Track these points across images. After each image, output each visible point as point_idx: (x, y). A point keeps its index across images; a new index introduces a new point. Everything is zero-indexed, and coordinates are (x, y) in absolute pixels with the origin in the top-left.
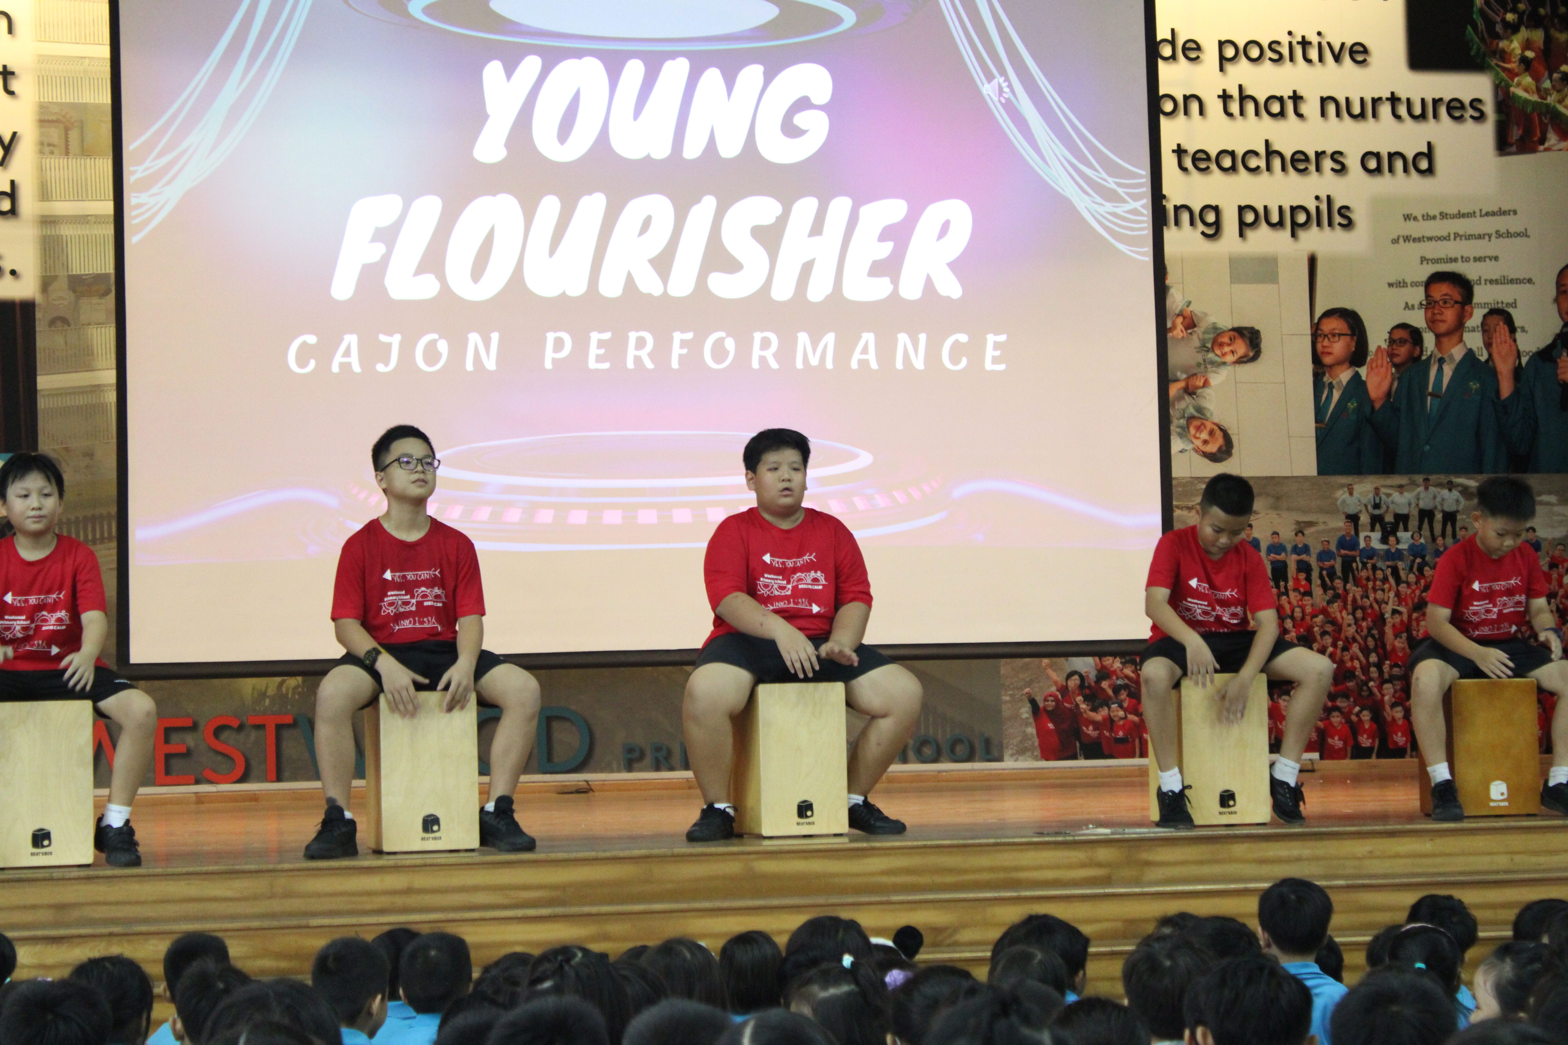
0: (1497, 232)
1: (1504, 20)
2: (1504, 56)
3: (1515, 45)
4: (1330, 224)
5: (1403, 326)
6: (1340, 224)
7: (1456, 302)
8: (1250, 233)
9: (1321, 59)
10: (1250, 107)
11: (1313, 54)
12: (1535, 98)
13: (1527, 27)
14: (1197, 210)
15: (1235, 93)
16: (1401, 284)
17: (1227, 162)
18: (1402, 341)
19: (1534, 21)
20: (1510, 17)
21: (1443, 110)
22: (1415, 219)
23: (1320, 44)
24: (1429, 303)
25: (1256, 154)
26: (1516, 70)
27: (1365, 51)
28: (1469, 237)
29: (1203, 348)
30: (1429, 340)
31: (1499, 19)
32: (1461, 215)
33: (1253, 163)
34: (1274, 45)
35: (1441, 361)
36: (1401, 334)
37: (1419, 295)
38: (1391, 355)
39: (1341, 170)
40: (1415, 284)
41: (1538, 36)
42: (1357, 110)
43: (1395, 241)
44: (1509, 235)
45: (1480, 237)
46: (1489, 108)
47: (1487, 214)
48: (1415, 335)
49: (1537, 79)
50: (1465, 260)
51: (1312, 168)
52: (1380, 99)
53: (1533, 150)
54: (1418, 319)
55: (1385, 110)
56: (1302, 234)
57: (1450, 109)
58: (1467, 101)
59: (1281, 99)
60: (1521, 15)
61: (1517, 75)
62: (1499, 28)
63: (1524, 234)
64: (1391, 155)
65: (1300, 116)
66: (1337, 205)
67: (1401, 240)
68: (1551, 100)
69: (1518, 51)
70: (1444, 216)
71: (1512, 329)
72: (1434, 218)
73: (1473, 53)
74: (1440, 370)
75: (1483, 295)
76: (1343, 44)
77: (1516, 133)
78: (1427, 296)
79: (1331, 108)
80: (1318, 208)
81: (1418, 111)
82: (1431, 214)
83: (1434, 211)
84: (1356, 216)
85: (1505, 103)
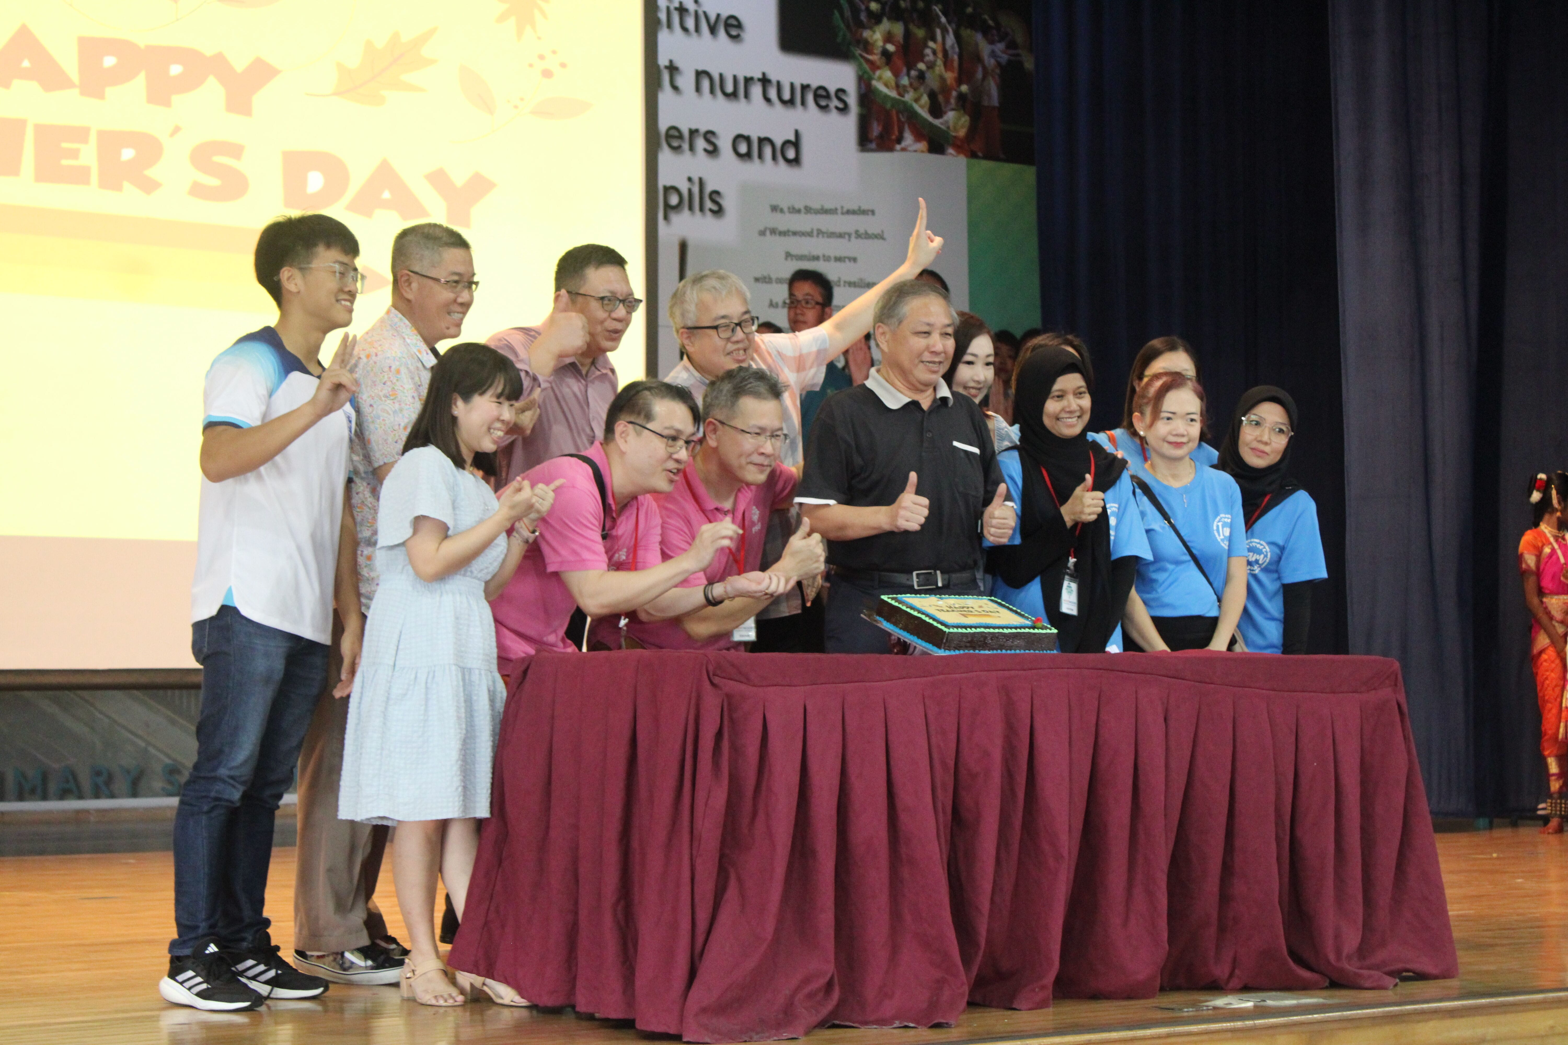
0: (857, 232)
1: (868, 9)
2: (867, 46)
3: (876, 36)
4: (702, 209)
5: (767, 325)
6: (711, 210)
7: (817, 303)
9: (697, 29)
11: (690, 23)
12: (893, 94)
13: (889, 19)
16: (767, 280)
19: (896, 14)
20: (873, 6)
21: (810, 98)
22: (782, 211)
23: (696, 13)
24: (792, 302)
26: (878, 63)
27: (739, 26)
28: (832, 235)
31: (863, 7)
32: (824, 211)
37: (781, 293)
39: (713, 151)
40: (779, 281)
41: (898, 29)
42: (730, 88)
43: (762, 233)
44: (867, 236)
45: (841, 236)
46: (852, 100)
47: (848, 212)
49: (896, 74)
50: (827, 259)
51: (686, 146)
52: (752, 79)
53: (891, 149)
55: (756, 90)
56: (674, 217)
57: (817, 97)
58: (832, 90)
61: (878, 68)
62: (863, 17)
63: (880, 237)
64: (761, 141)
65: (675, 88)
66: (709, 188)
67: (768, 233)
68: (909, 97)
69: (880, 43)
70: (808, 210)
72: (799, 211)
73: (839, 40)
76: (718, 16)
77: (876, 129)
78: (791, 294)
79: (706, 84)
80: (690, 191)
81: (787, 96)
82: (797, 207)
83: (799, 205)
84: (726, 203)
85: (867, 96)
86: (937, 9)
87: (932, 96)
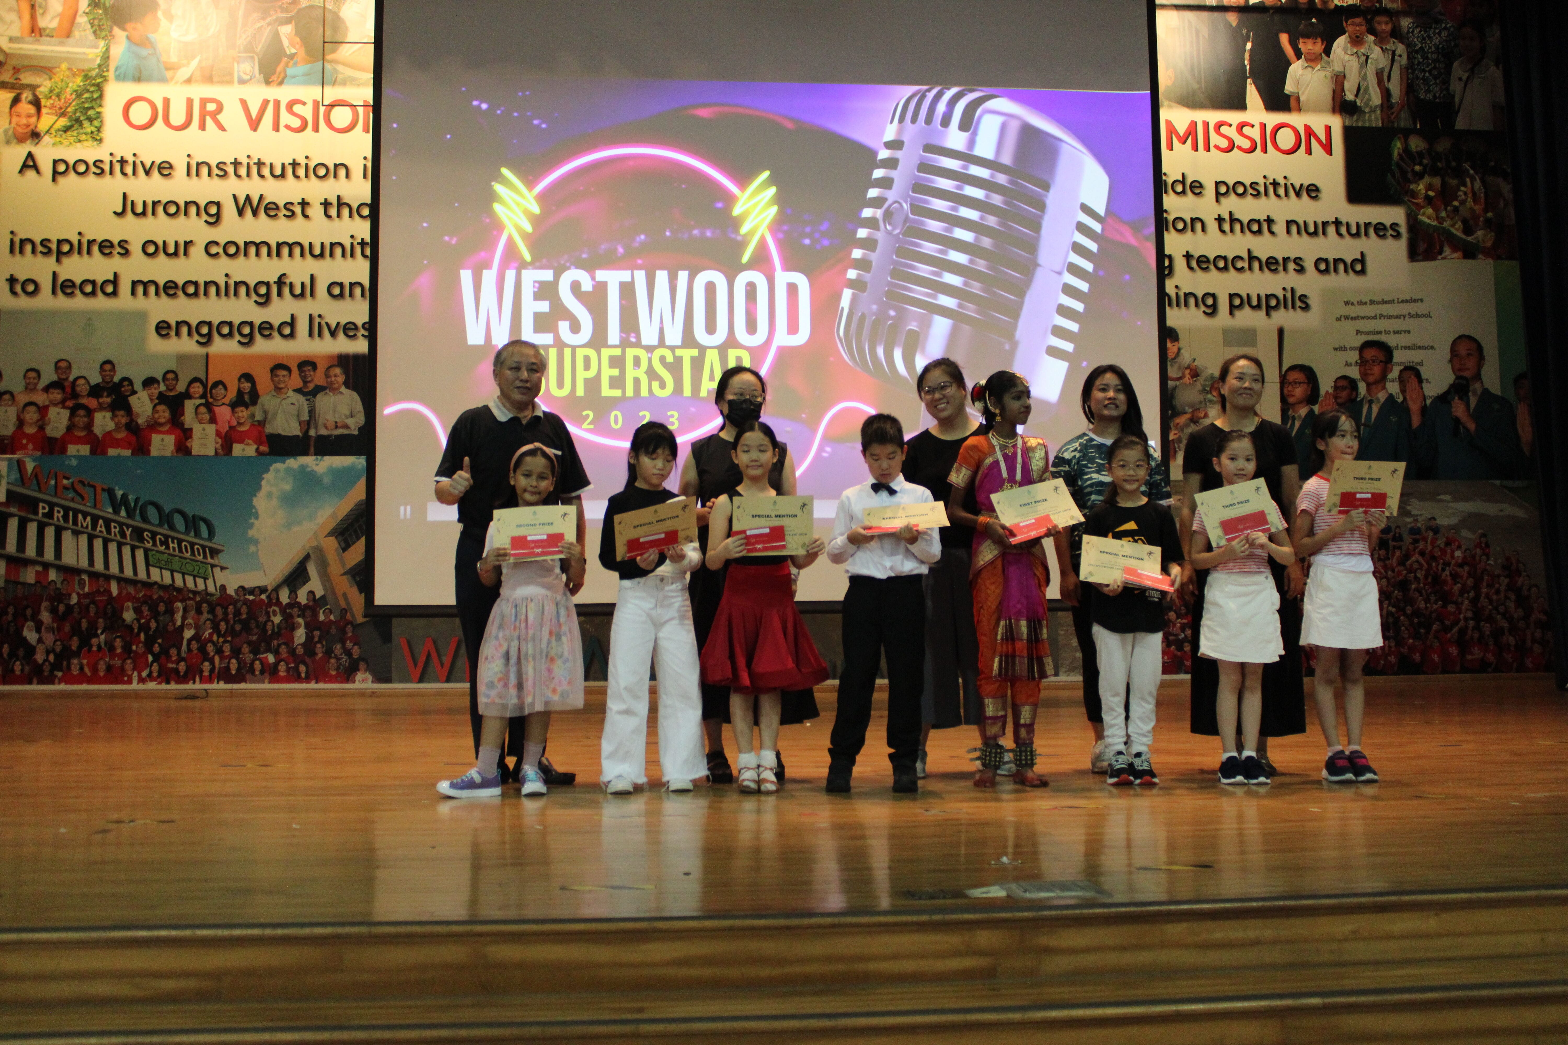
0: (1409, 314)
1: (1413, 170)
2: (1414, 194)
3: (1421, 187)
4: (1293, 307)
5: (1344, 377)
6: (1300, 307)
7: (1381, 361)
8: (1237, 313)
9: (1287, 194)
10: (1237, 227)
11: (1281, 191)
12: (1435, 223)
13: (1429, 175)
14: (1200, 296)
15: (1227, 217)
16: (1343, 349)
17: (1221, 264)
18: (1344, 388)
19: (1434, 171)
20: (1417, 168)
21: (1371, 231)
22: (1353, 304)
23: (1285, 184)
24: (1362, 362)
25: (1241, 258)
26: (1422, 204)
27: (1317, 189)
28: (1390, 317)
29: (1204, 391)
30: (1362, 387)
31: (1409, 170)
32: (1384, 302)
33: (1239, 264)
34: (1253, 185)
35: (1371, 402)
36: (1341, 383)
37: (1354, 356)
38: (1336, 398)
39: (1301, 270)
40: (1352, 349)
41: (1437, 181)
42: (1312, 229)
43: (1338, 319)
44: (1418, 316)
45: (1397, 317)
46: (1403, 230)
47: (1403, 301)
48: (1352, 384)
49: (1437, 210)
50: (1387, 332)
51: (1281, 268)
52: (1328, 222)
53: (1434, 259)
54: (1354, 373)
55: (1331, 230)
56: (1274, 314)
57: (1376, 230)
58: (1388, 225)
59: (1258, 221)
60: (1425, 167)
61: (1423, 207)
62: (1410, 175)
63: (1428, 316)
64: (1336, 261)
65: (1272, 233)
66: (1298, 294)
67: (1343, 319)
68: (1446, 224)
69: (1423, 192)
70: (1372, 302)
71: (1420, 381)
72: (1366, 303)
73: (1392, 192)
74: (1370, 408)
75: (1399, 357)
76: (1302, 185)
77: (1422, 247)
78: (1361, 357)
79: (1294, 228)
80: (1284, 296)
81: (1354, 231)
82: (1363, 300)
83: (1366, 299)
84: (1309, 302)
85: (1414, 226)
86: (1466, 165)
87: (1465, 222)
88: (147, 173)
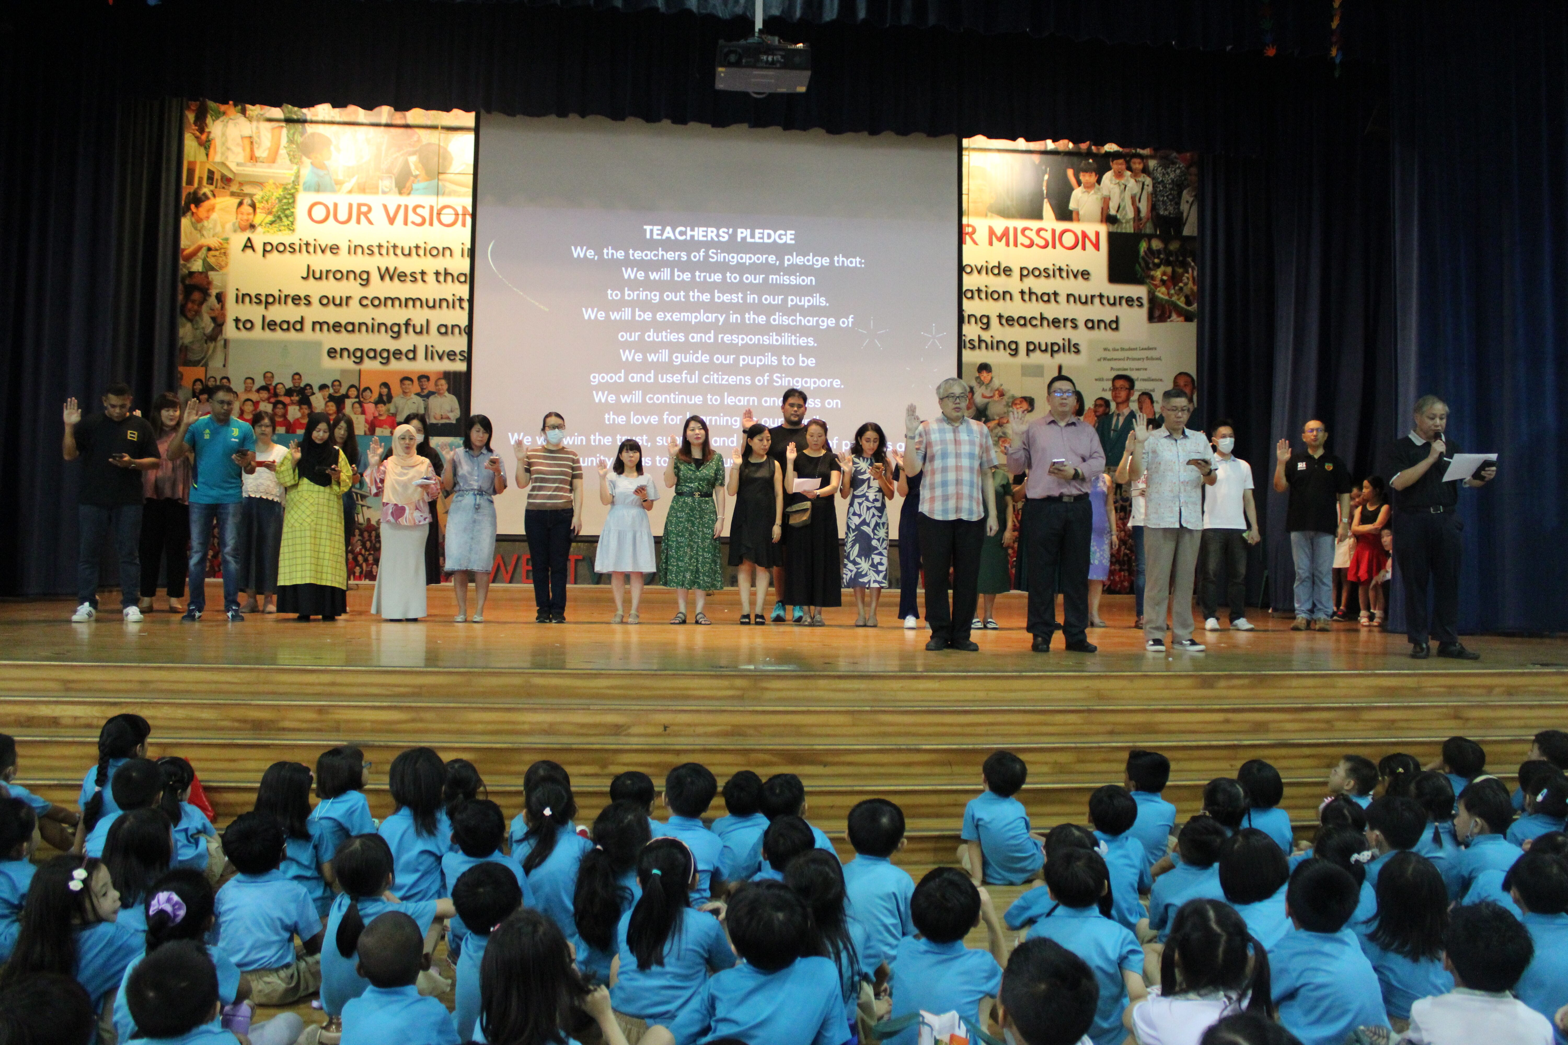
0: (1147, 357)
1: (1153, 262)
2: (1153, 278)
3: (1158, 273)
4: (1069, 351)
5: (1101, 399)
6: (1074, 352)
7: (1126, 389)
8: (1031, 354)
9: (1068, 277)
10: (1034, 298)
11: (1064, 274)
12: (1167, 298)
13: (1164, 266)
14: (1007, 343)
15: (1027, 291)
16: (1101, 380)
17: (1022, 322)
18: (1101, 406)
19: (1168, 263)
20: (1156, 261)
21: (1124, 302)
22: (1109, 350)
23: (1067, 270)
24: (1113, 389)
25: (1035, 318)
26: (1158, 285)
27: (1088, 274)
28: (1134, 359)
29: (1007, 405)
30: (1113, 406)
31: (1151, 262)
32: (1130, 349)
33: (1034, 322)
34: (1045, 270)
35: (1118, 415)
36: (1100, 402)
37: (1109, 384)
38: (1095, 412)
39: (1075, 327)
41: (1169, 270)
42: (1083, 300)
43: (1099, 360)
44: (1152, 359)
45: (1139, 360)
46: (1145, 301)
47: (1143, 349)
48: (1107, 403)
49: (1168, 289)
50: (1132, 370)
51: (1062, 326)
52: (1095, 296)
53: (1165, 321)
54: (1108, 396)
55: (1097, 300)
56: (1056, 355)
57: (1127, 301)
58: (1135, 298)
59: (1048, 294)
60: (1161, 260)
61: (1159, 287)
62: (1151, 265)
63: (1159, 359)
64: (1099, 321)
65: (1056, 301)
66: (1073, 342)
67: (1102, 360)
68: (1174, 298)
69: (1160, 276)
70: (1122, 349)
71: (1152, 402)
72: (1118, 350)
73: (1138, 276)
74: (1118, 419)
75: (1139, 386)
76: (1078, 270)
77: (1157, 313)
78: (1113, 385)
79: (1072, 299)
80: (1064, 344)
81: (1112, 301)
82: (1116, 348)
83: (1118, 347)
84: (1080, 348)
85: (1153, 299)
86: (1189, 260)
87: (1187, 297)
88: (323, 251)
